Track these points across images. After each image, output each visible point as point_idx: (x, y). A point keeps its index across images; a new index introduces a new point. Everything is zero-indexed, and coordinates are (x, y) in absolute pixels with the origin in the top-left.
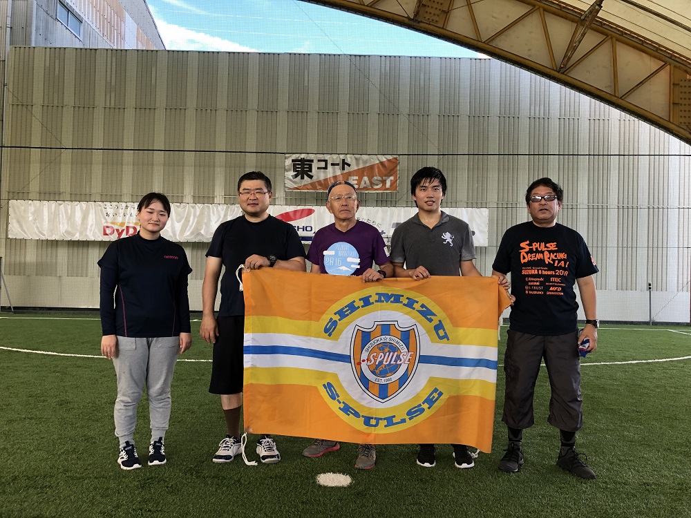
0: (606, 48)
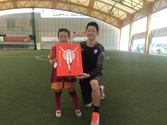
0: (110, 18)
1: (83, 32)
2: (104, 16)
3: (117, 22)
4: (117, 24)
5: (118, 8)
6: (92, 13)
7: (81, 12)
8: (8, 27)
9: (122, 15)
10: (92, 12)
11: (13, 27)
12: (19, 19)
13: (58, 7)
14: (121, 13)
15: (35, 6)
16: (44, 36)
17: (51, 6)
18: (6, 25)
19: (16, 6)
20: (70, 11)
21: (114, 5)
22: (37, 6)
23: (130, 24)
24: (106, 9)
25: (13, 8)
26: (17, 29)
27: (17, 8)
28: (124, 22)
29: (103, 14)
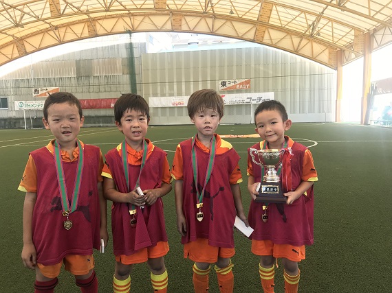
0: (309, 45)
1: (244, 80)
2: (296, 40)
3: (330, 53)
4: (330, 59)
5: (330, 20)
6: (266, 36)
7: (240, 35)
8: (78, 78)
9: (342, 36)
10: (266, 32)
11: (88, 77)
12: (101, 60)
13: (184, 27)
14: (340, 31)
15: (135, 27)
16: (155, 95)
17: (169, 26)
18: (73, 75)
19: (95, 31)
20: (212, 33)
21: (322, 13)
22: (139, 29)
23: (364, 55)
24: (300, 24)
25: (87, 35)
26: (96, 81)
27: (97, 36)
28: (347, 53)
29: (293, 36)
